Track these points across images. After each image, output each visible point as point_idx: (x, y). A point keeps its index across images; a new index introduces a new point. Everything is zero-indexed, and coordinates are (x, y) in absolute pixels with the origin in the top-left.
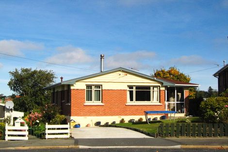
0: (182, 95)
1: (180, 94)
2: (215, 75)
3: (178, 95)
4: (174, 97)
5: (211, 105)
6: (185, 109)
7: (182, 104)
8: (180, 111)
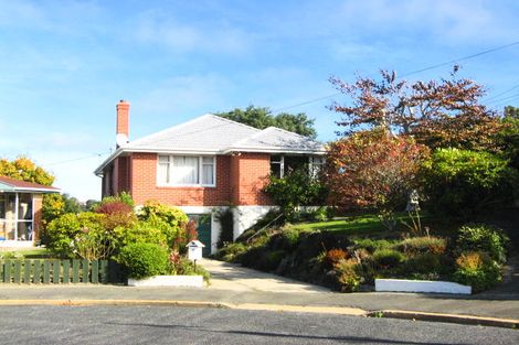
0: (30, 207)
1: (25, 206)
2: (97, 173)
3: (20, 208)
4: (14, 212)
5: (67, 228)
6: (33, 234)
7: (28, 224)
8: (23, 236)
